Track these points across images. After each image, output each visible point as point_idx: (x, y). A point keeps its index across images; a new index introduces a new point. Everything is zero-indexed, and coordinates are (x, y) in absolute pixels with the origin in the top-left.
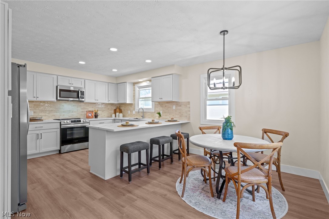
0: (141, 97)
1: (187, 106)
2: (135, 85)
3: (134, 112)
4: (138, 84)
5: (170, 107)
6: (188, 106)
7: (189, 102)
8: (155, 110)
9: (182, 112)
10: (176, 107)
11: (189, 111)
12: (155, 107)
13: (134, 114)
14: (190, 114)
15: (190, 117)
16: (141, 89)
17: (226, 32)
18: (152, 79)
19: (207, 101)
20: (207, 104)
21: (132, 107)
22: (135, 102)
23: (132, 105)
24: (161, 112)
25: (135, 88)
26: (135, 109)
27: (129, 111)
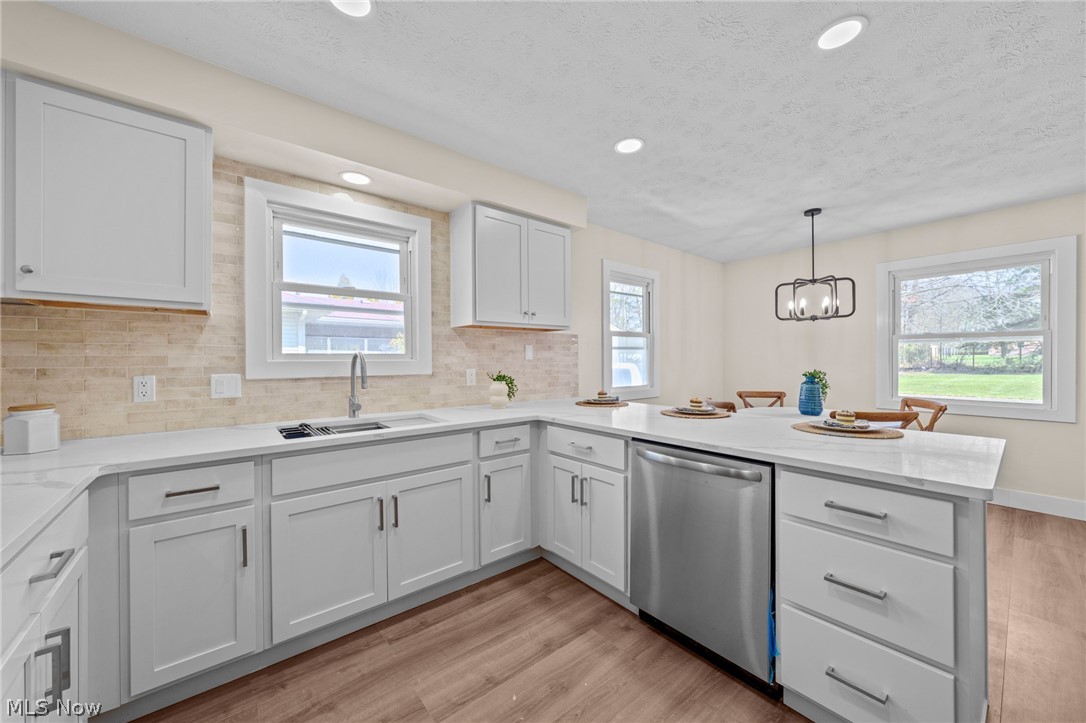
0: (287, 279)
1: (569, 349)
2: (247, 180)
3: (227, 387)
4: (276, 181)
5: (513, 352)
6: (573, 347)
7: (575, 337)
8: (434, 366)
9: (556, 369)
10: (535, 351)
11: (576, 365)
12: (433, 351)
13: (232, 401)
14: (577, 376)
15: (577, 384)
16: (286, 227)
17: (818, 211)
18: (479, 207)
19: (614, 337)
20: (613, 345)
21: (191, 347)
22: (242, 309)
23: (201, 328)
24: (471, 373)
25: (241, 201)
26: (243, 359)
27: (137, 380)
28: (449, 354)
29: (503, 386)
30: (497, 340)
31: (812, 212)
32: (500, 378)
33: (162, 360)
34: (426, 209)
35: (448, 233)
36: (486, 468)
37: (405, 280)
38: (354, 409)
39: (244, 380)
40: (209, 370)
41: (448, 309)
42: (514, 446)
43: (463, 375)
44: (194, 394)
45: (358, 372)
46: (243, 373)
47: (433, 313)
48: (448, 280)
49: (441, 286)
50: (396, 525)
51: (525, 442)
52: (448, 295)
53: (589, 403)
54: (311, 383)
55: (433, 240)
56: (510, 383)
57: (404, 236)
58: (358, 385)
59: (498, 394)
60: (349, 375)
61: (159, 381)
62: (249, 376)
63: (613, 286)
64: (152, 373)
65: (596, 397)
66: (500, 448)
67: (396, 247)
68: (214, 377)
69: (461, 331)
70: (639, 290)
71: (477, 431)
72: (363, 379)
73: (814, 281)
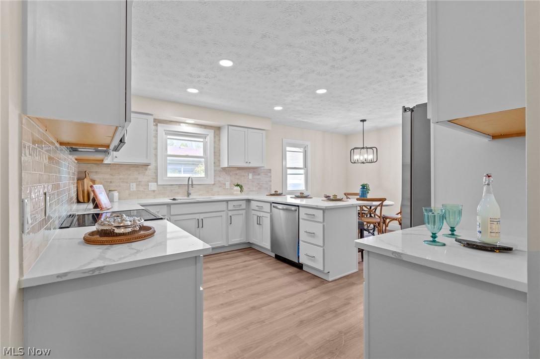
0: (169, 153)
1: (267, 175)
2: (159, 124)
3: (153, 186)
4: (166, 124)
5: (244, 176)
6: (269, 174)
7: (270, 170)
8: (214, 181)
9: (262, 182)
10: (253, 175)
11: (271, 181)
12: (214, 176)
13: (154, 191)
14: (271, 186)
15: (271, 189)
16: (169, 137)
17: (365, 120)
18: (230, 127)
19: (288, 170)
20: (288, 173)
21: (144, 175)
22: (157, 163)
23: (146, 169)
24: (228, 184)
25: (157, 131)
26: (157, 178)
27: (131, 184)
28: (220, 177)
29: (238, 188)
30: (238, 172)
31: (363, 121)
32: (238, 185)
33: (137, 178)
34: (212, 127)
35: (220, 134)
36: (230, 213)
37: (205, 151)
38: (189, 194)
39: (157, 184)
40: (148, 182)
41: (219, 161)
42: (240, 207)
43: (225, 184)
44: (145, 189)
45: (190, 183)
46: (157, 183)
47: (214, 163)
48: (220, 151)
49: (217, 153)
50: (202, 227)
51: (244, 206)
52: (220, 156)
53: (271, 195)
54: (176, 186)
55: (214, 137)
56: (241, 187)
57: (204, 136)
58: (190, 188)
59: (237, 191)
60: (187, 183)
61: (137, 185)
62: (159, 184)
63: (288, 149)
64: (135, 182)
65: (274, 193)
66: (235, 207)
67: (202, 140)
68: (150, 184)
69: (224, 169)
70: (302, 150)
71: (227, 201)
72: (192, 185)
73: (363, 148)
